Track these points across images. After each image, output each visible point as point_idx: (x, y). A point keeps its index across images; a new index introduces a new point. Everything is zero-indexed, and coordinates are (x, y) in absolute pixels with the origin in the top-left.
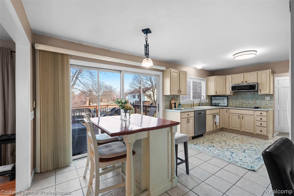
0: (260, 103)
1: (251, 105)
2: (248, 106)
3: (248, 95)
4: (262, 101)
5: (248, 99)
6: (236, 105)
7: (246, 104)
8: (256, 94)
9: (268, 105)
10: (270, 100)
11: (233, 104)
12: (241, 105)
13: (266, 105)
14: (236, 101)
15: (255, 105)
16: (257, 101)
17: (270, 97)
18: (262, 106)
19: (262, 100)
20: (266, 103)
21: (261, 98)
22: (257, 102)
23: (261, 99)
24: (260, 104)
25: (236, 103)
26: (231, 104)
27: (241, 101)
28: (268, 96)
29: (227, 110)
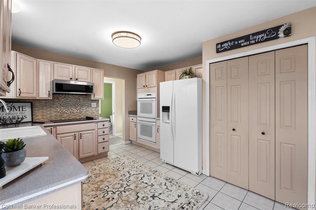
0: (86, 111)
1: (75, 116)
2: (70, 117)
3: (71, 101)
4: (88, 109)
5: (70, 106)
6: (50, 117)
7: (68, 115)
8: (81, 99)
9: (94, 113)
10: (96, 107)
11: (43, 115)
12: (60, 117)
13: (92, 114)
14: (50, 110)
15: (80, 115)
16: (82, 108)
17: (96, 103)
18: (88, 115)
19: (88, 107)
20: (92, 110)
21: (87, 104)
22: (83, 110)
23: (86, 106)
24: (86, 113)
25: (50, 114)
26: (40, 117)
27: (59, 110)
28: (94, 101)
29: (52, 130)
